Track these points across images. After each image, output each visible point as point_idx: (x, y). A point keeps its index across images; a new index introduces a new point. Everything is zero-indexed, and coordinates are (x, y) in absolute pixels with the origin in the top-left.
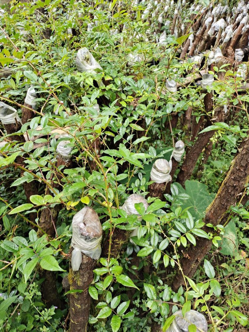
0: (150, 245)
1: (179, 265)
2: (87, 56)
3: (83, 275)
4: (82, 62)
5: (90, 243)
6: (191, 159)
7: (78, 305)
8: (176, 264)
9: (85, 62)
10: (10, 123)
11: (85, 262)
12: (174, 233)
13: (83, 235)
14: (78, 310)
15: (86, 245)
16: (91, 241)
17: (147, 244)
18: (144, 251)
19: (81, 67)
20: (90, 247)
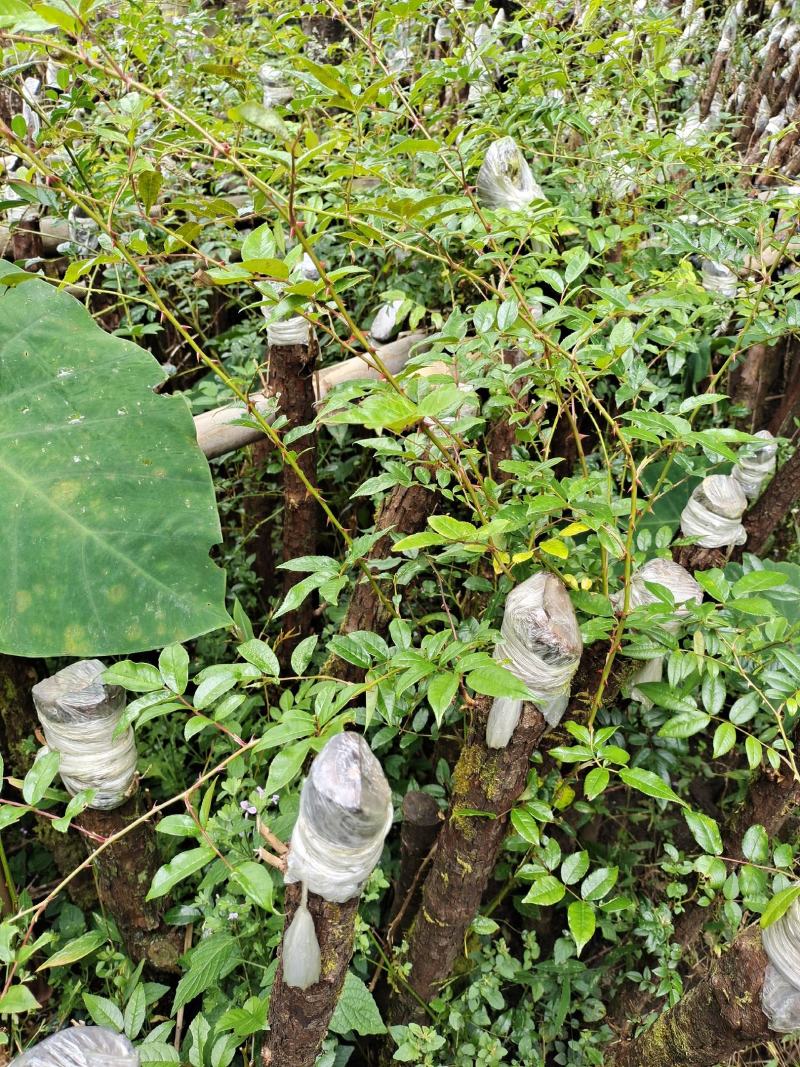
0: (701, 707)
1: (792, 765)
2: (513, 162)
3: (508, 768)
4: (499, 181)
5: (554, 671)
6: (778, 498)
7: (465, 865)
8: (783, 765)
9: (507, 179)
10: (293, 342)
11: (526, 726)
12: (775, 681)
13: (543, 644)
14: (460, 880)
15: (544, 674)
16: (559, 664)
17: (690, 706)
18: (680, 724)
19: (492, 193)
20: (550, 683)
